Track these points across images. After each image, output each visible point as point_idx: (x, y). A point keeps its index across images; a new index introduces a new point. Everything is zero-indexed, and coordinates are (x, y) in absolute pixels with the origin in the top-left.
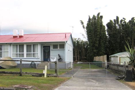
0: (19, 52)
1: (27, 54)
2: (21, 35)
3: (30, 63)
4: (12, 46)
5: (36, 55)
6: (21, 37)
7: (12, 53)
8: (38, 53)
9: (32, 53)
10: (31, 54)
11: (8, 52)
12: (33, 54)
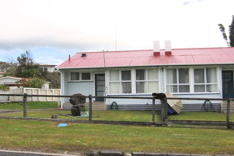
0: (179, 83)
1: (195, 86)
2: (168, 51)
3: (202, 102)
4: (165, 72)
5: (213, 88)
6: (168, 54)
7: (165, 84)
8: (216, 85)
9: (206, 83)
10: (204, 85)
11: (158, 82)
12: (207, 85)
